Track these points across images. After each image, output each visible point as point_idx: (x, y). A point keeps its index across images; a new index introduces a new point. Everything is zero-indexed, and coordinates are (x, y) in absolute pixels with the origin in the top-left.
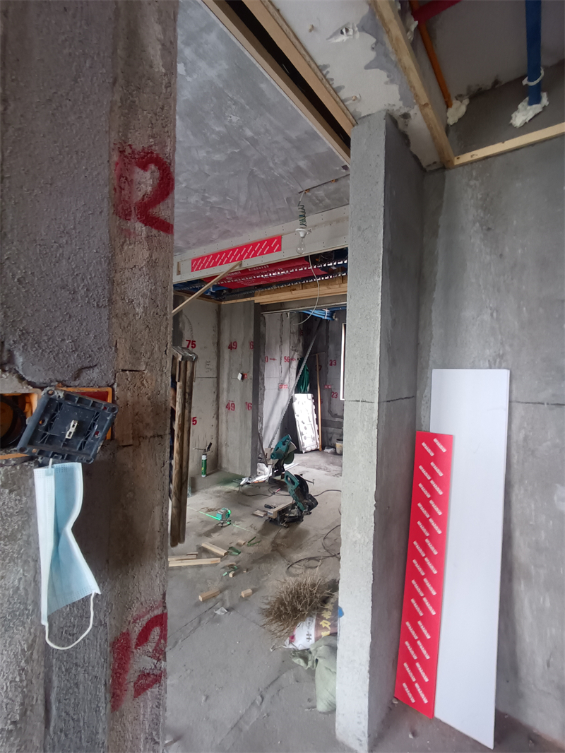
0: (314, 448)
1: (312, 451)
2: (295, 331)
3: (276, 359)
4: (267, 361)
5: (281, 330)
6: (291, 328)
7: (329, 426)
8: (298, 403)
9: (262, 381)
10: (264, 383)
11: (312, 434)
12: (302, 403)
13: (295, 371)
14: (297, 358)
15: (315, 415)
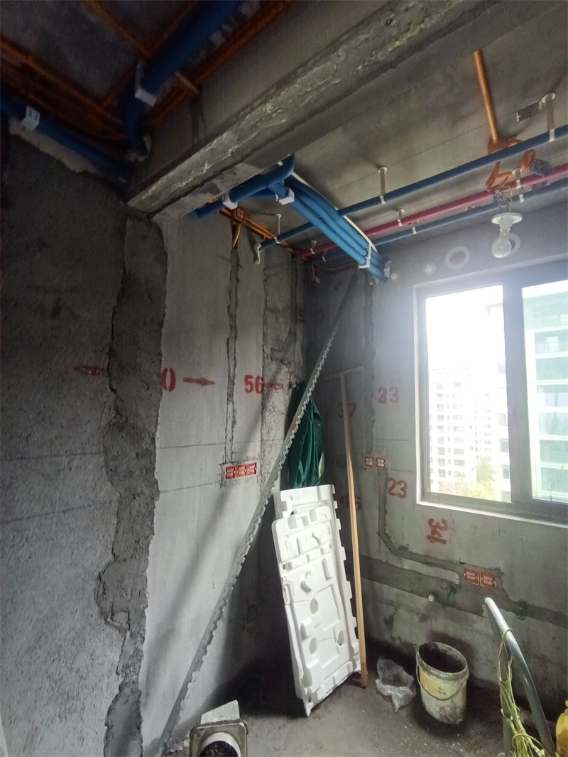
0: (342, 676)
2: (280, 306)
3: (211, 379)
4: (172, 388)
5: (233, 292)
6: (267, 294)
7: (383, 580)
8: (291, 523)
9: (143, 462)
10: (151, 469)
11: (337, 621)
12: (304, 519)
13: (281, 420)
14: (286, 384)
15: (342, 550)
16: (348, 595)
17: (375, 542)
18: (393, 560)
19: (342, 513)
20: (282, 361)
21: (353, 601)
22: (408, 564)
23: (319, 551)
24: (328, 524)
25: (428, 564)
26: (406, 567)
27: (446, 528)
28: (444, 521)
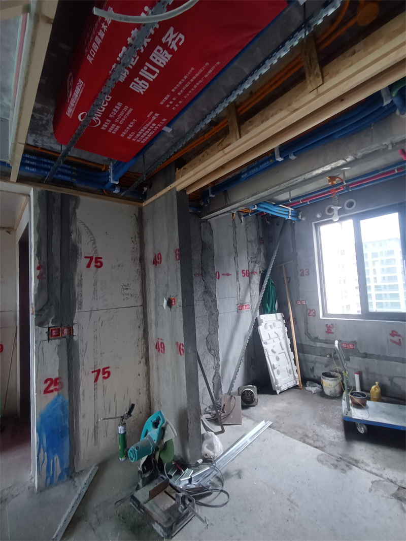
0: (291, 384)
1: (289, 389)
2: (253, 239)
3: (230, 273)
4: (219, 278)
5: (235, 239)
6: (247, 235)
7: (308, 353)
8: (265, 326)
9: (214, 303)
10: (216, 306)
11: (288, 365)
12: (271, 326)
13: (258, 287)
14: (258, 272)
15: (288, 340)
16: (292, 358)
17: (303, 337)
18: (312, 344)
19: (287, 324)
20: (256, 262)
21: (295, 360)
22: (318, 344)
23: (278, 339)
24: (281, 329)
25: (326, 343)
26: (317, 346)
27: (333, 327)
28: (332, 324)
